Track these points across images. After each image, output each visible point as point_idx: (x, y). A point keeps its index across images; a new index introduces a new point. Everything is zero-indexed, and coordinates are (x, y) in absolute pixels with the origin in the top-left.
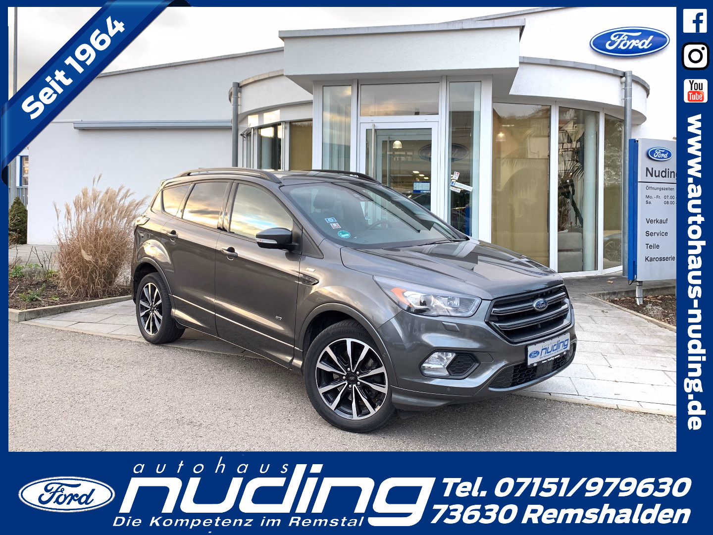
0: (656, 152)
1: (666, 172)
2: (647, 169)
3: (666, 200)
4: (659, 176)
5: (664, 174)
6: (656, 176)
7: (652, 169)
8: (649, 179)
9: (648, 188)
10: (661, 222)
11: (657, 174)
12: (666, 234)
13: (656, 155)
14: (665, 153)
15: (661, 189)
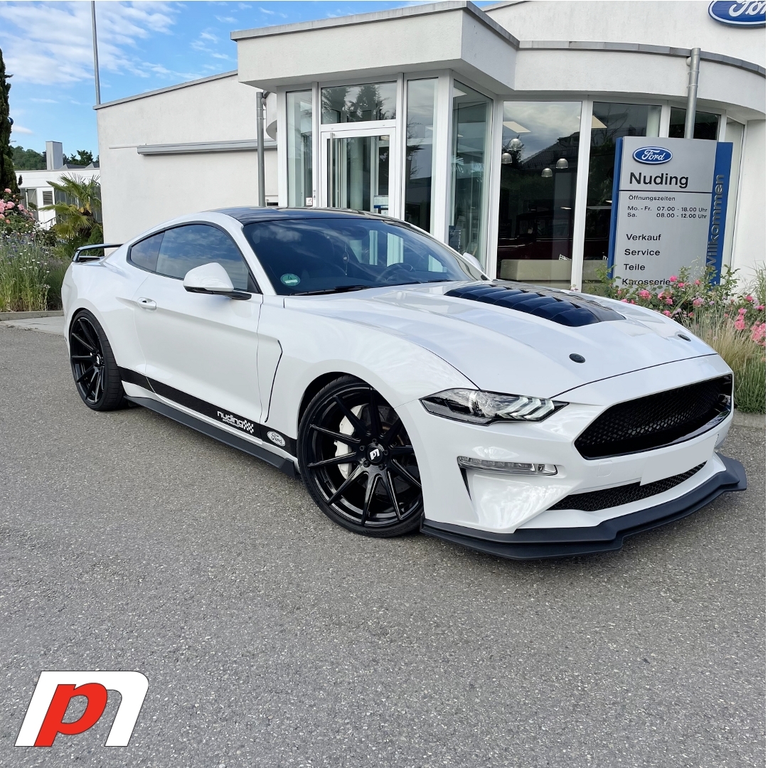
0: (645, 153)
1: (662, 178)
2: (632, 175)
3: (661, 212)
4: (650, 183)
5: (658, 180)
6: (645, 183)
7: (640, 174)
8: (635, 185)
9: (631, 198)
10: (650, 238)
11: (647, 181)
12: (657, 253)
13: (646, 156)
14: (659, 154)
15: (651, 199)
